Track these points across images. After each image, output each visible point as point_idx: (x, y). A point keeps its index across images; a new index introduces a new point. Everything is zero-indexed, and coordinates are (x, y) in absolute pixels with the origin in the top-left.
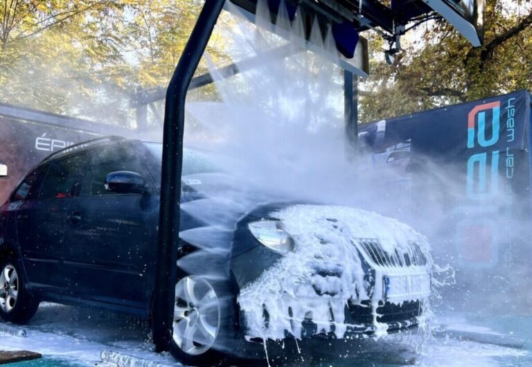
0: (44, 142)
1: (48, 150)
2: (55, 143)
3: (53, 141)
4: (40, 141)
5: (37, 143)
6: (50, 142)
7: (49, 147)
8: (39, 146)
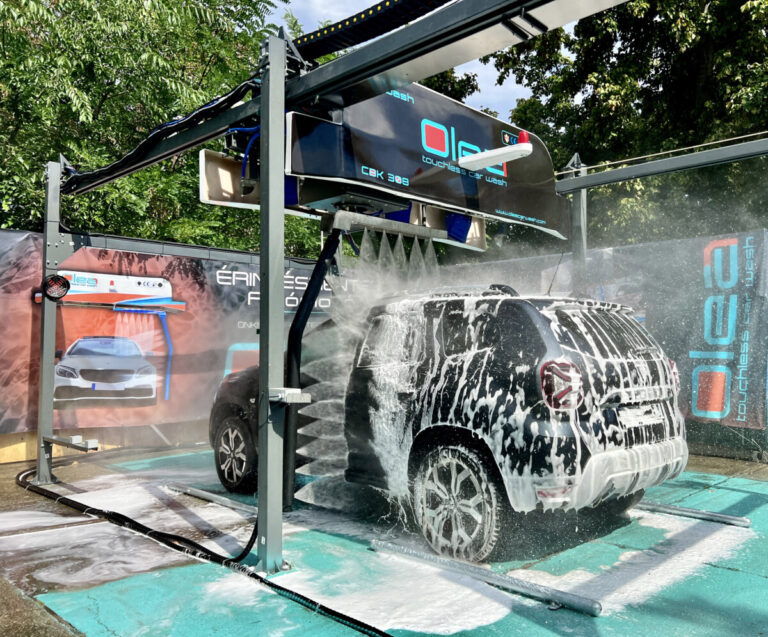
0: (225, 275)
1: (229, 284)
2: (237, 276)
3: (235, 273)
4: (220, 274)
5: (218, 277)
6: (231, 275)
7: (230, 281)
8: (221, 280)
